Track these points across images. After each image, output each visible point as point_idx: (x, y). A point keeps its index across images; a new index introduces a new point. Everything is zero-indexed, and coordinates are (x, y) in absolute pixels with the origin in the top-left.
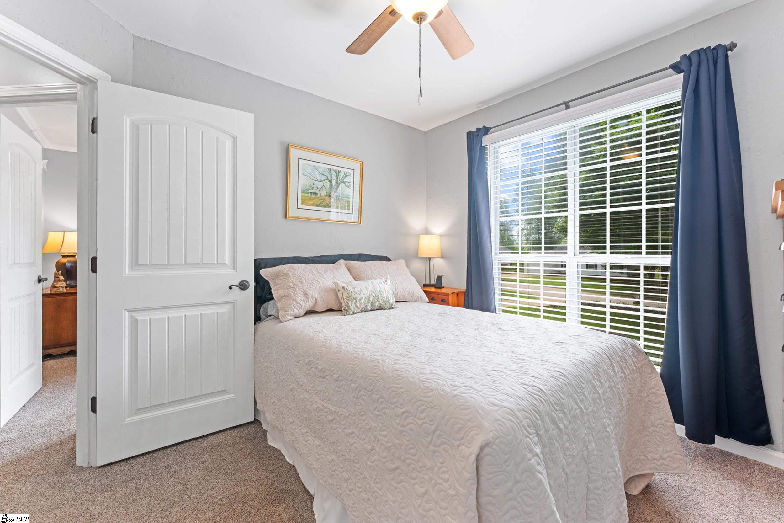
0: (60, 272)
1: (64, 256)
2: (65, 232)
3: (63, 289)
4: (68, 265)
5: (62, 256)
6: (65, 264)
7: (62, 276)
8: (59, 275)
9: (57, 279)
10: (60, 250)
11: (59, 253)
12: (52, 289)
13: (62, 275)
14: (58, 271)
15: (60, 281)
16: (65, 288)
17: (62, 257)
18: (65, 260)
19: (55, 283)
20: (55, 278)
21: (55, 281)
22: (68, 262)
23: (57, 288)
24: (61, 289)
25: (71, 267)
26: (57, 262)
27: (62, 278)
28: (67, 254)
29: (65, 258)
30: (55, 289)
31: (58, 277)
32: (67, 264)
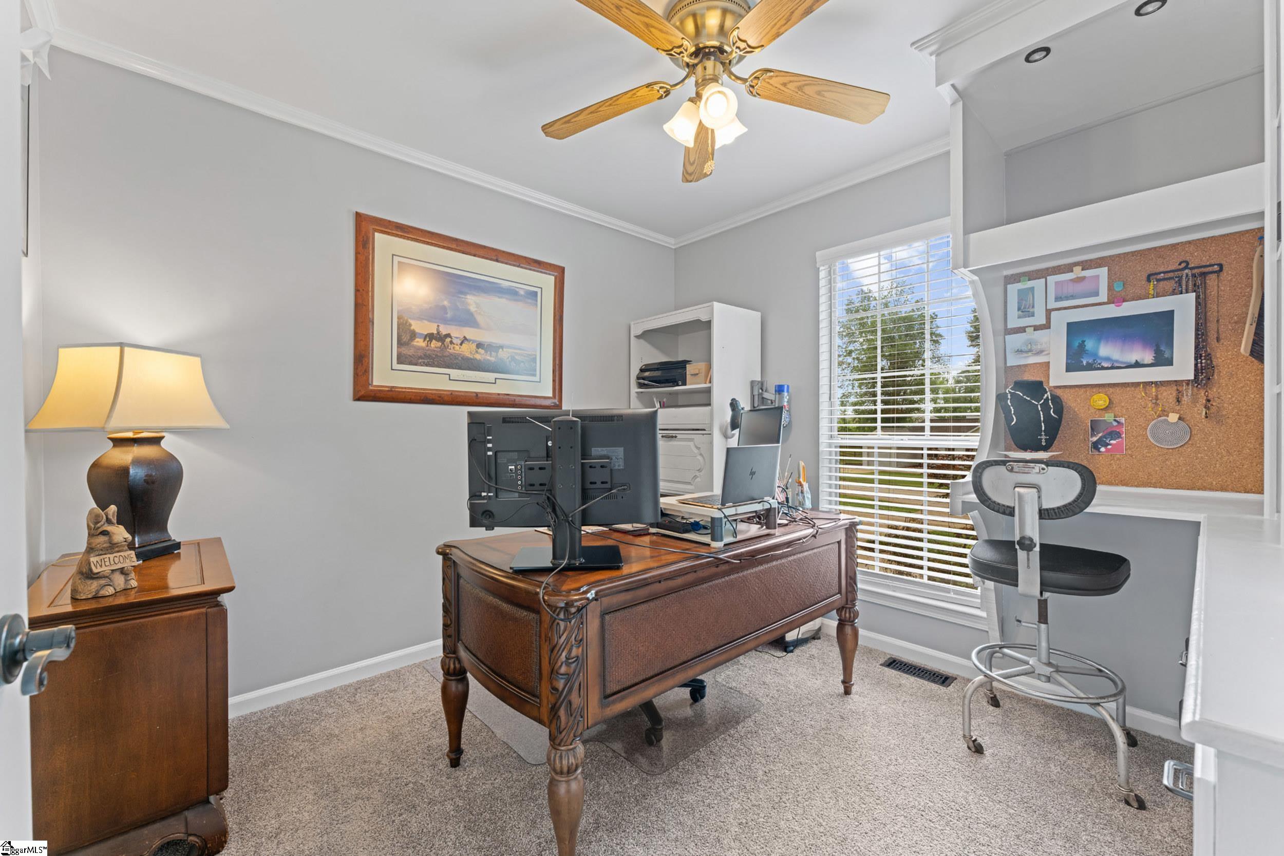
0: (113, 508)
1: (118, 442)
2: (127, 349)
3: (126, 581)
4: (137, 473)
5: (111, 439)
6: (124, 471)
7: (121, 528)
8: (109, 521)
9: (102, 539)
10: (109, 416)
11: (103, 429)
12: (80, 588)
13: (119, 522)
14: (103, 506)
15: (113, 547)
16: (133, 575)
17: (111, 444)
18: (124, 457)
19: (93, 559)
20: (91, 535)
21: (90, 550)
22: (137, 462)
23: (103, 582)
24: (119, 580)
25: (146, 481)
26: (95, 465)
27: (121, 533)
28: (130, 435)
29: (125, 449)
30: (94, 585)
31: (105, 533)
32: (132, 471)
